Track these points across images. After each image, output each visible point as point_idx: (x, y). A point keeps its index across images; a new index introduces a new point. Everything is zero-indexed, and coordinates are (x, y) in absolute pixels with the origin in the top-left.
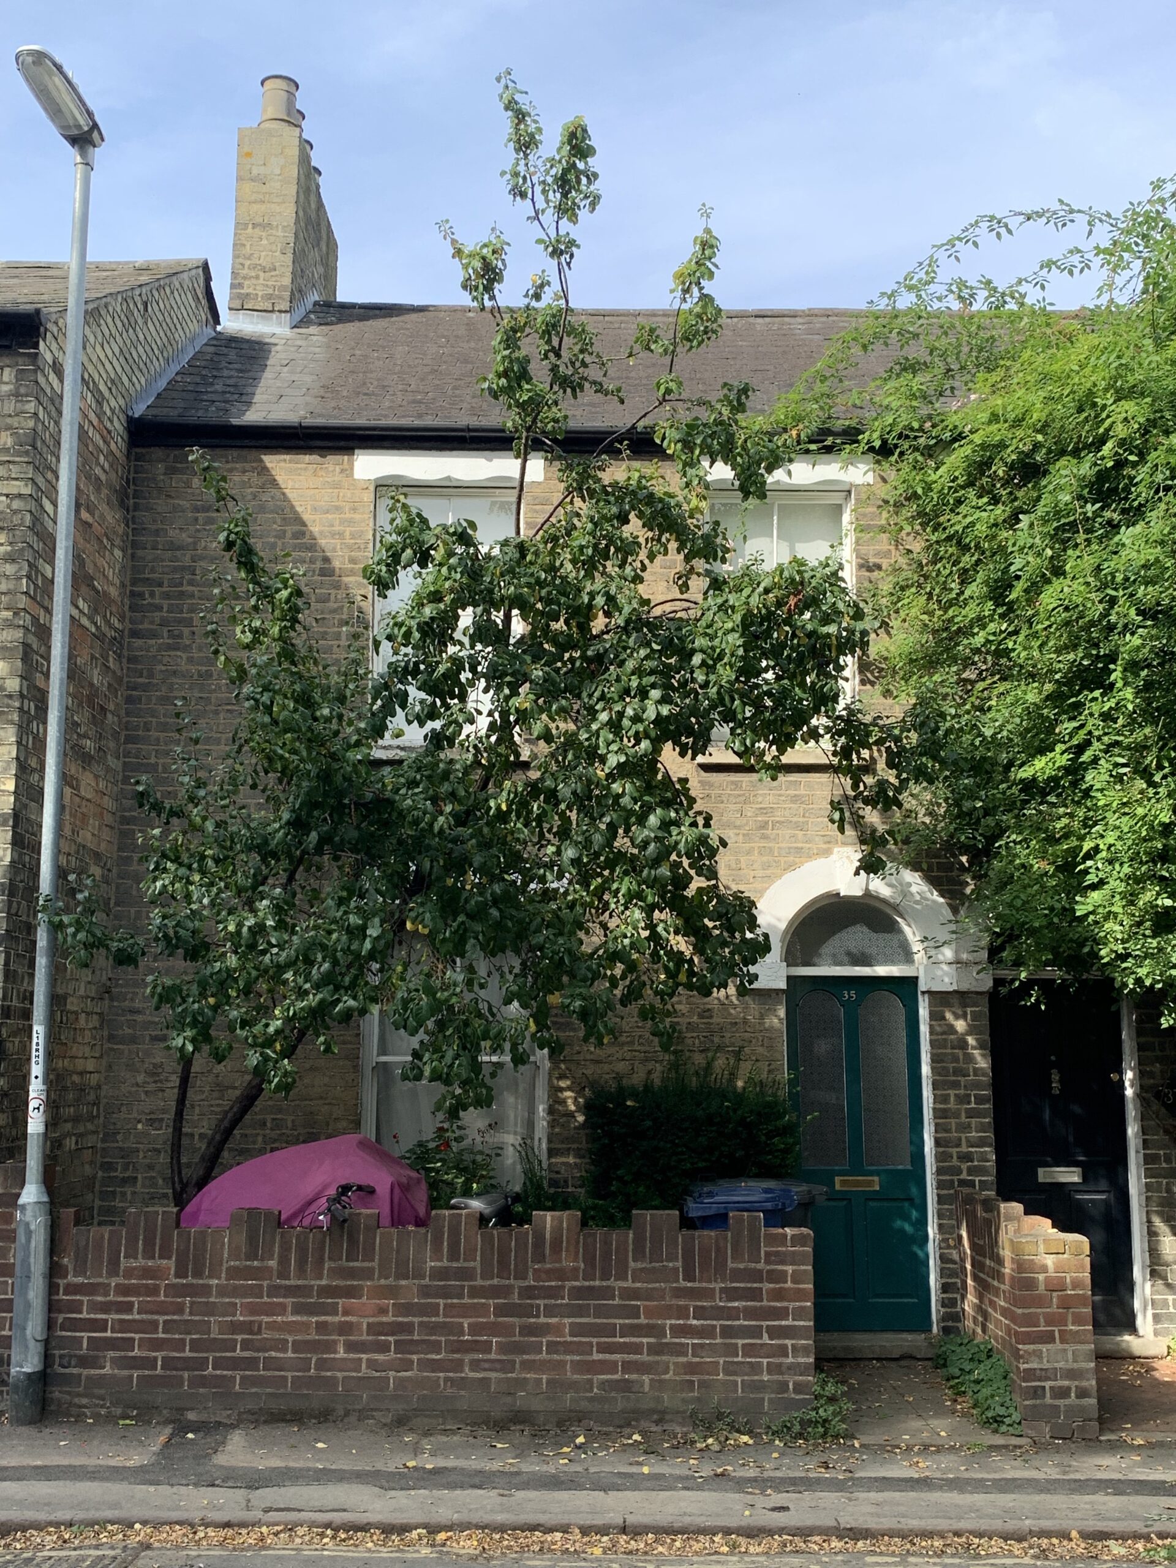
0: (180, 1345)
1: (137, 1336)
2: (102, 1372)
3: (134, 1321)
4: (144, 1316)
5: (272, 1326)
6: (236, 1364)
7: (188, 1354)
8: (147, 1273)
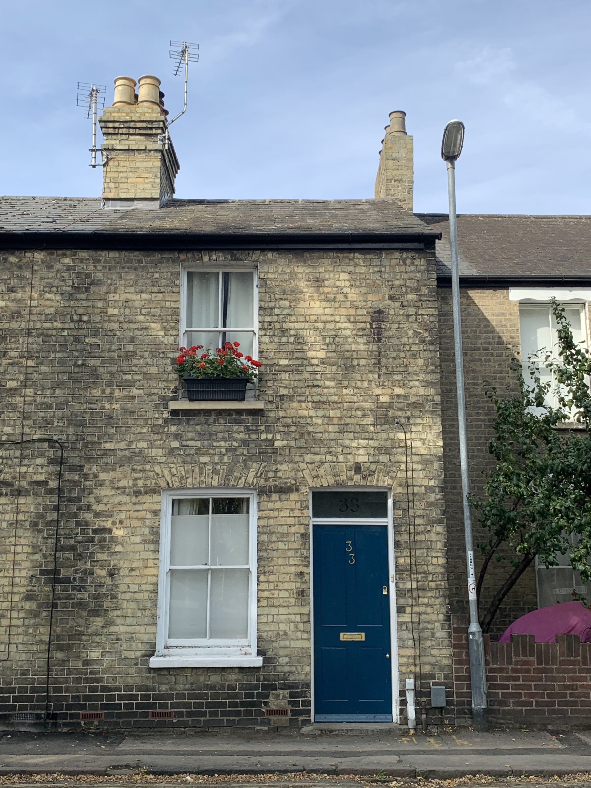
0: (542, 695)
1: (523, 692)
2: (509, 708)
3: (521, 685)
4: (526, 683)
5: (582, 686)
6: (567, 704)
7: (546, 699)
8: (525, 663)
